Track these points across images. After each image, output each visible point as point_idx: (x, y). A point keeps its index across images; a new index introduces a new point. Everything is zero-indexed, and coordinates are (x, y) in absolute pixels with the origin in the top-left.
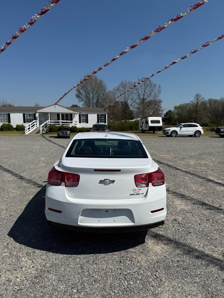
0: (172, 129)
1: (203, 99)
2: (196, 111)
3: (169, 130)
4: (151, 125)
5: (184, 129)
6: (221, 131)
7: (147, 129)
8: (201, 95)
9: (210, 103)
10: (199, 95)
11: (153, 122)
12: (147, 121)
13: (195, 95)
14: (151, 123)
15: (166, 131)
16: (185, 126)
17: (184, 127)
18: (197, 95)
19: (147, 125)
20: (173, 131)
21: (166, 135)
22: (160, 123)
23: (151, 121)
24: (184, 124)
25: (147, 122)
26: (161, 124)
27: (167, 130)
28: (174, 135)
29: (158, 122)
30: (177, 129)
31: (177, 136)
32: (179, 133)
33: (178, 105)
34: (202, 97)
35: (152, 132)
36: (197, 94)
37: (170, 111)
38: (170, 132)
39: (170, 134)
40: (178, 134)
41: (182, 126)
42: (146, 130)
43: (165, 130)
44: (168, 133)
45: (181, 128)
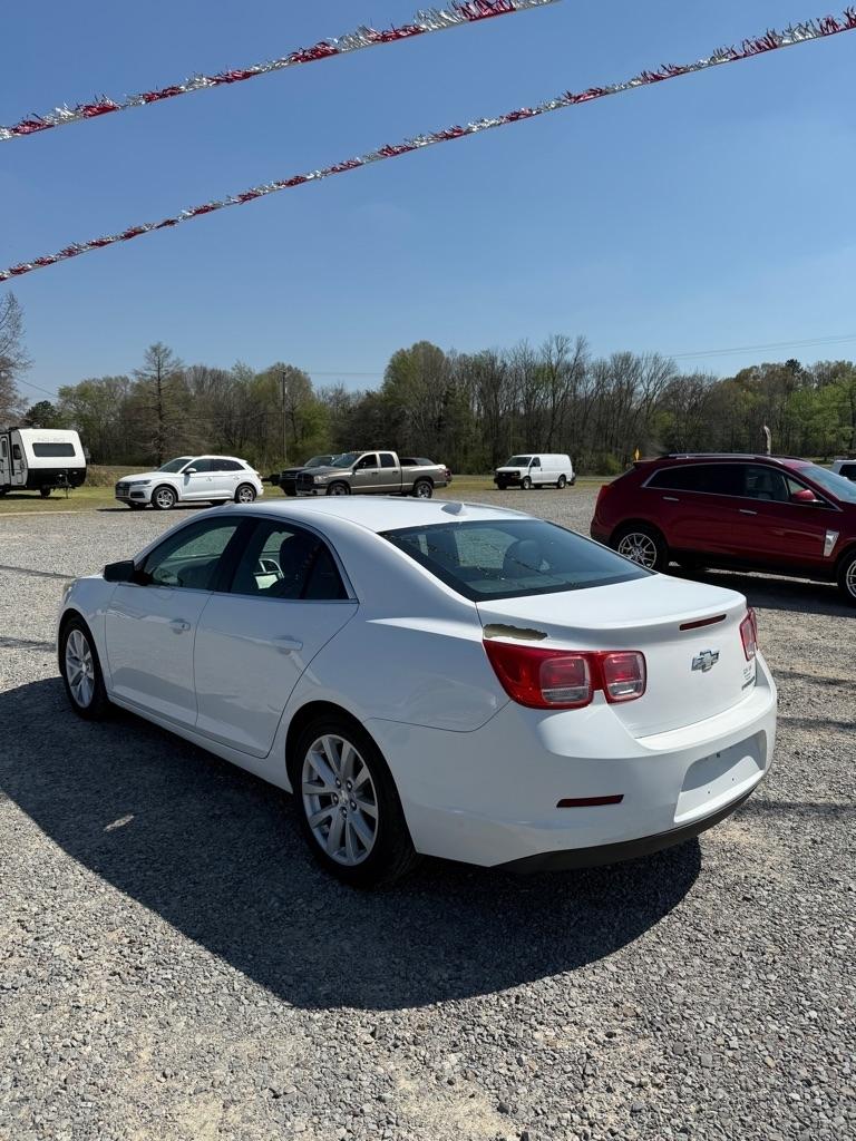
0: (156, 478)
1: (178, 362)
2: (159, 408)
3: (146, 482)
4: (35, 462)
5: (198, 478)
6: (316, 482)
7: (22, 478)
8: (170, 352)
9: (199, 384)
10: (163, 348)
11: (42, 450)
12: (17, 447)
13: (149, 350)
14: (37, 454)
15: (133, 489)
16: (201, 467)
17: (199, 471)
18: (155, 350)
19: (16, 462)
20: (158, 487)
21: (130, 503)
22: (73, 454)
23: (35, 445)
24: (194, 459)
25: (15, 452)
26: (78, 460)
27: (134, 483)
28: (164, 501)
29: (66, 450)
30: (175, 479)
31: (176, 505)
32: (183, 495)
33: (74, 383)
34: (172, 358)
35: (38, 493)
36: (155, 344)
37: (45, 405)
38: (148, 492)
39: (149, 497)
40: (180, 499)
41: (190, 466)
42: (13, 484)
43: (128, 485)
44: (141, 495)
45: (187, 473)
